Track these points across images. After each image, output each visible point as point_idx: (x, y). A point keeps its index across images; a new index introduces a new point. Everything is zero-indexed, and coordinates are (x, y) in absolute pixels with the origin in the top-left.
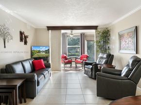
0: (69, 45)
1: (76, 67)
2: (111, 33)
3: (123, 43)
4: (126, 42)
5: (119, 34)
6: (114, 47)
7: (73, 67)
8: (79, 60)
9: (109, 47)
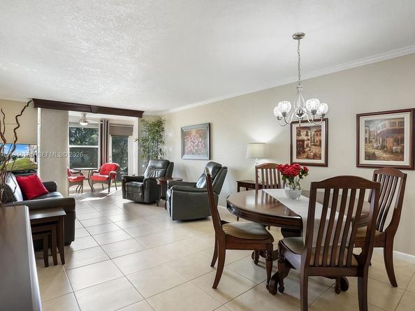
0: (71, 142)
1: (93, 190)
2: (166, 126)
3: (189, 144)
4: (194, 143)
5: (182, 131)
6: (171, 150)
7: (86, 191)
8: (99, 175)
9: (161, 150)
